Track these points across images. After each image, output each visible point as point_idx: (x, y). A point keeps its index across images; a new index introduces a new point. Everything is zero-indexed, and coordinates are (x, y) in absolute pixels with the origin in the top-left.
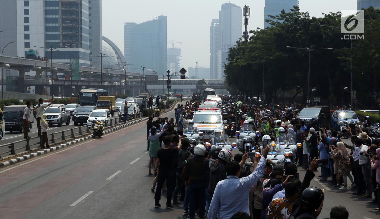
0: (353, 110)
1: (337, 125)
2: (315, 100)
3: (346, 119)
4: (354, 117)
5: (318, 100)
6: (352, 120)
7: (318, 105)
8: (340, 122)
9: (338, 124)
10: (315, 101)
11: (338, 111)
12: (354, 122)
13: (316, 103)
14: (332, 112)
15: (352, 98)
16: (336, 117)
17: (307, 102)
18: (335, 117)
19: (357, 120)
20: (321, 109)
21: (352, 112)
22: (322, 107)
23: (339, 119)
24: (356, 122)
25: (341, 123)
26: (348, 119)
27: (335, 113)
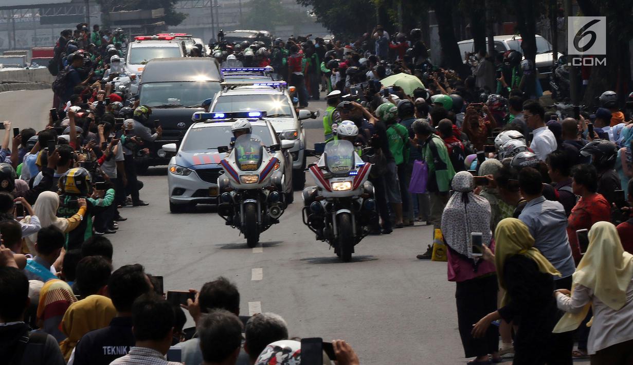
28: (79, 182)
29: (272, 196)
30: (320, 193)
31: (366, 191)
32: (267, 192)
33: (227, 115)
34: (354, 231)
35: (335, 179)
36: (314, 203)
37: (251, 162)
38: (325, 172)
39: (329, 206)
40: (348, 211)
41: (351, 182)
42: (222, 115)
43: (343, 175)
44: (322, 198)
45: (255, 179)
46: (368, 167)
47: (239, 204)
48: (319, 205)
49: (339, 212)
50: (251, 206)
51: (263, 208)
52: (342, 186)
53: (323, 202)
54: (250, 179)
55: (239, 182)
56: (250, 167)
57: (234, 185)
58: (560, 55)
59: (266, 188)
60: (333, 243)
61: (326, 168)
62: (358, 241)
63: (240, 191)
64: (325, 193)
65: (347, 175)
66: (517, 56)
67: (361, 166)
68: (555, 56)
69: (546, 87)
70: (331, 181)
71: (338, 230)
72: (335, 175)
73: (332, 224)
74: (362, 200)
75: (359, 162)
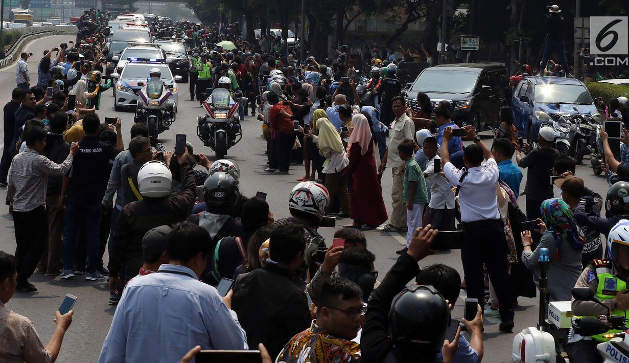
0: (579, 77)
1: (530, 122)
2: (465, 43)
3: (558, 106)
4: (583, 100)
5: (471, 43)
6: (575, 109)
7: (474, 58)
8: (538, 114)
9: (534, 121)
10: (462, 45)
11: (533, 80)
12: (583, 116)
13: (466, 52)
14: (517, 82)
15: (577, 41)
16: (527, 98)
17: (439, 49)
18: (523, 99)
19: (592, 110)
20: (479, 71)
21: (578, 83)
22: (484, 65)
23: (536, 105)
24: (588, 115)
25: (541, 116)
26: (564, 106)
27: (524, 85)
28: (97, 77)
29: (166, 114)
30: (207, 118)
31: (235, 119)
32: (163, 112)
33: (139, 60)
34: (227, 143)
35: (217, 111)
36: (204, 124)
37: (156, 93)
38: (211, 107)
39: (212, 127)
40: (224, 131)
41: (226, 114)
42: (136, 60)
43: (221, 109)
44: (209, 122)
45: (156, 103)
46: (237, 105)
47: (147, 117)
48: (207, 126)
49: (218, 131)
50: (153, 119)
51: (160, 120)
52: (221, 116)
53: (209, 124)
54: (153, 103)
55: (147, 105)
56: (155, 96)
57: (145, 106)
58: (298, 39)
59: (162, 109)
60: (214, 148)
61: (213, 105)
62: (229, 147)
63: (148, 109)
64: (211, 119)
65: (225, 109)
66: (279, 38)
67: (233, 105)
68: (296, 40)
69: (291, 52)
70: (215, 112)
71: (217, 142)
72: (217, 109)
73: (214, 137)
74: (232, 124)
75: (232, 102)
